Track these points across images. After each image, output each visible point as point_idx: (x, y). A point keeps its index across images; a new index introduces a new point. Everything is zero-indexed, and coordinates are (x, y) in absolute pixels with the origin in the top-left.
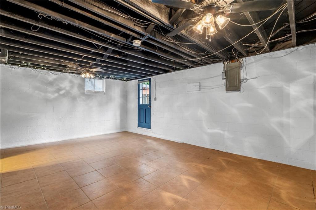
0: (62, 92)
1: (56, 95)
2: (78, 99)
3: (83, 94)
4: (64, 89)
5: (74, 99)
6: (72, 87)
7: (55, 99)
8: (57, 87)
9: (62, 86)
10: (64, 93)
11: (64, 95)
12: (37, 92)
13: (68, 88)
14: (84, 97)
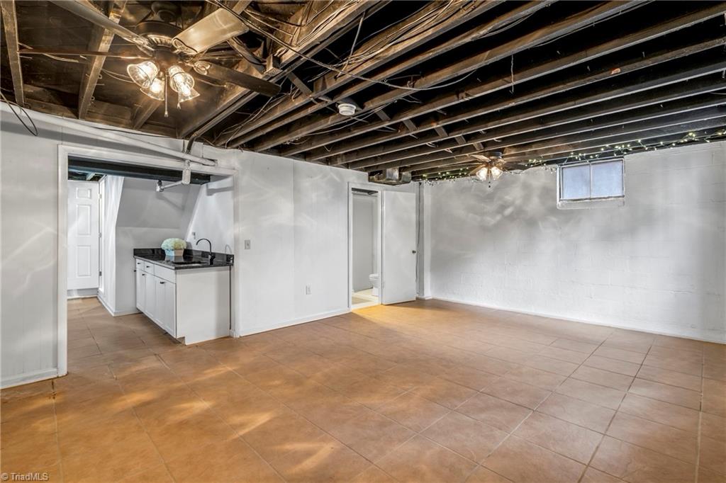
0: (508, 211)
1: (498, 217)
2: (540, 223)
3: (554, 211)
4: (512, 204)
5: (531, 223)
6: (527, 198)
7: (498, 226)
8: (500, 202)
9: (508, 198)
10: (512, 212)
11: (511, 218)
12: (471, 215)
13: (518, 202)
14: (554, 219)
